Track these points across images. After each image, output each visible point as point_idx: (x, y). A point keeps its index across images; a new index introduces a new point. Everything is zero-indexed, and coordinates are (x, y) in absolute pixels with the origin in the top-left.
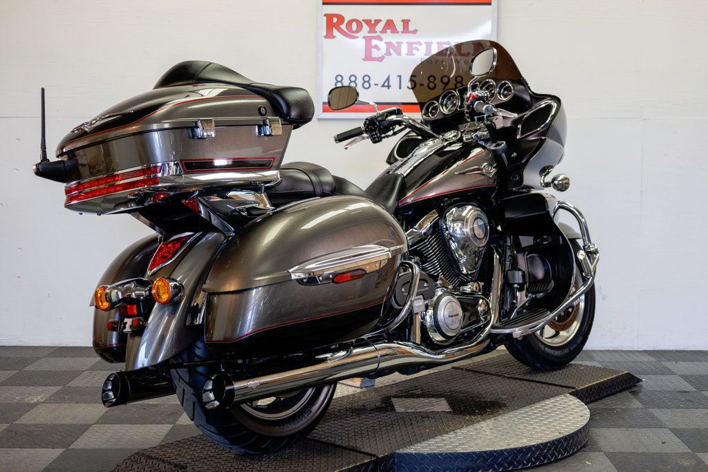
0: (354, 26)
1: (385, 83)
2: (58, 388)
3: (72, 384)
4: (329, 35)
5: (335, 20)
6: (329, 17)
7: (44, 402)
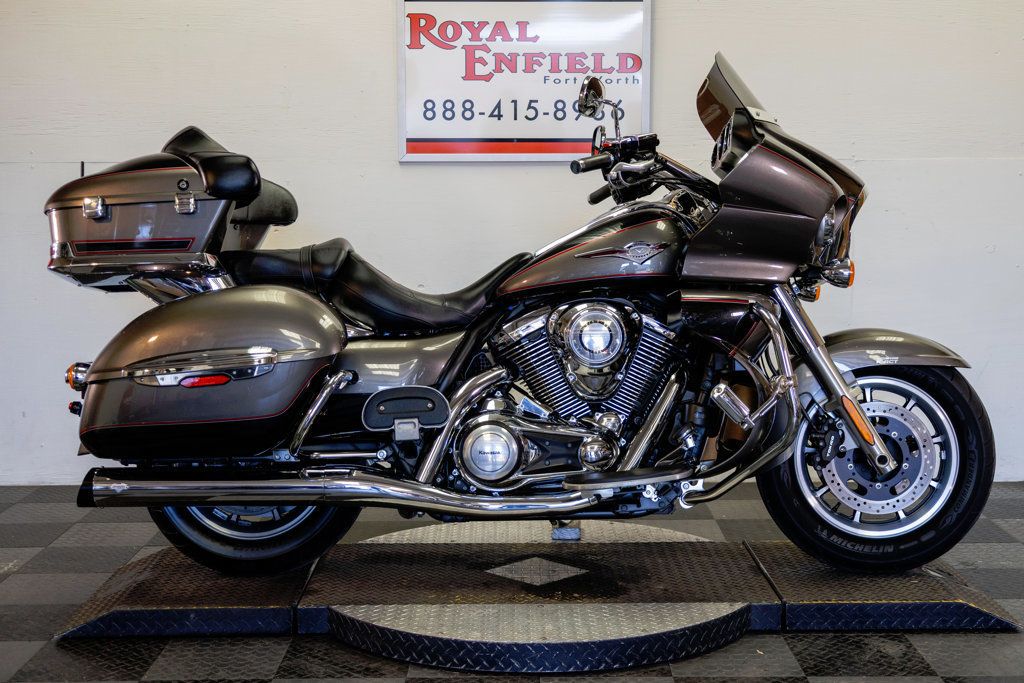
0: (450, 31)
1: (494, 110)
2: (38, 550)
3: (57, 544)
4: (415, 44)
5: (423, 22)
6: (414, 18)
7: (18, 572)
